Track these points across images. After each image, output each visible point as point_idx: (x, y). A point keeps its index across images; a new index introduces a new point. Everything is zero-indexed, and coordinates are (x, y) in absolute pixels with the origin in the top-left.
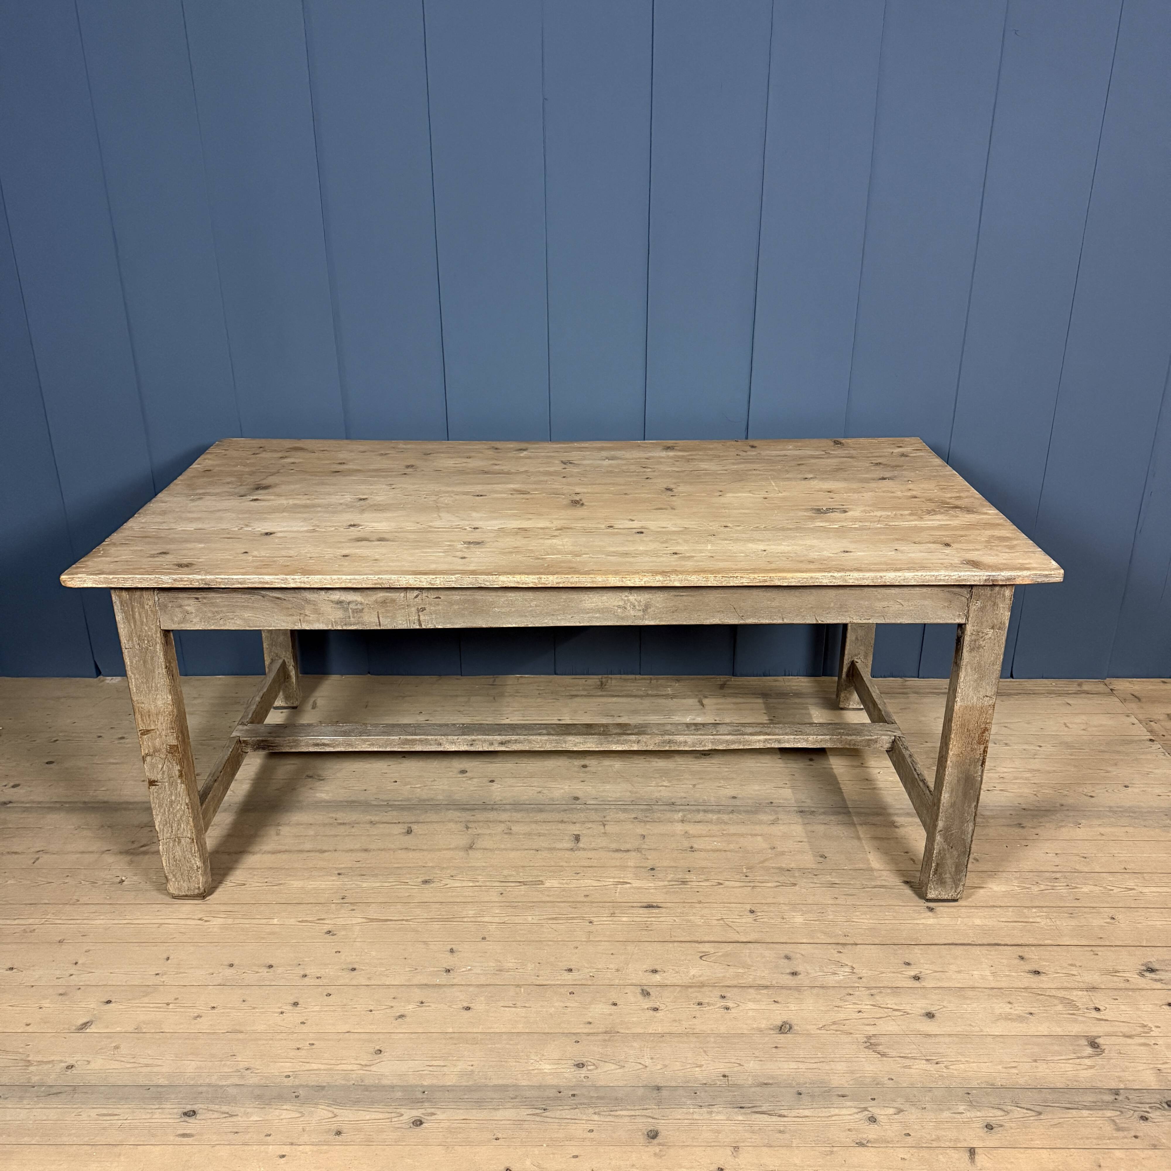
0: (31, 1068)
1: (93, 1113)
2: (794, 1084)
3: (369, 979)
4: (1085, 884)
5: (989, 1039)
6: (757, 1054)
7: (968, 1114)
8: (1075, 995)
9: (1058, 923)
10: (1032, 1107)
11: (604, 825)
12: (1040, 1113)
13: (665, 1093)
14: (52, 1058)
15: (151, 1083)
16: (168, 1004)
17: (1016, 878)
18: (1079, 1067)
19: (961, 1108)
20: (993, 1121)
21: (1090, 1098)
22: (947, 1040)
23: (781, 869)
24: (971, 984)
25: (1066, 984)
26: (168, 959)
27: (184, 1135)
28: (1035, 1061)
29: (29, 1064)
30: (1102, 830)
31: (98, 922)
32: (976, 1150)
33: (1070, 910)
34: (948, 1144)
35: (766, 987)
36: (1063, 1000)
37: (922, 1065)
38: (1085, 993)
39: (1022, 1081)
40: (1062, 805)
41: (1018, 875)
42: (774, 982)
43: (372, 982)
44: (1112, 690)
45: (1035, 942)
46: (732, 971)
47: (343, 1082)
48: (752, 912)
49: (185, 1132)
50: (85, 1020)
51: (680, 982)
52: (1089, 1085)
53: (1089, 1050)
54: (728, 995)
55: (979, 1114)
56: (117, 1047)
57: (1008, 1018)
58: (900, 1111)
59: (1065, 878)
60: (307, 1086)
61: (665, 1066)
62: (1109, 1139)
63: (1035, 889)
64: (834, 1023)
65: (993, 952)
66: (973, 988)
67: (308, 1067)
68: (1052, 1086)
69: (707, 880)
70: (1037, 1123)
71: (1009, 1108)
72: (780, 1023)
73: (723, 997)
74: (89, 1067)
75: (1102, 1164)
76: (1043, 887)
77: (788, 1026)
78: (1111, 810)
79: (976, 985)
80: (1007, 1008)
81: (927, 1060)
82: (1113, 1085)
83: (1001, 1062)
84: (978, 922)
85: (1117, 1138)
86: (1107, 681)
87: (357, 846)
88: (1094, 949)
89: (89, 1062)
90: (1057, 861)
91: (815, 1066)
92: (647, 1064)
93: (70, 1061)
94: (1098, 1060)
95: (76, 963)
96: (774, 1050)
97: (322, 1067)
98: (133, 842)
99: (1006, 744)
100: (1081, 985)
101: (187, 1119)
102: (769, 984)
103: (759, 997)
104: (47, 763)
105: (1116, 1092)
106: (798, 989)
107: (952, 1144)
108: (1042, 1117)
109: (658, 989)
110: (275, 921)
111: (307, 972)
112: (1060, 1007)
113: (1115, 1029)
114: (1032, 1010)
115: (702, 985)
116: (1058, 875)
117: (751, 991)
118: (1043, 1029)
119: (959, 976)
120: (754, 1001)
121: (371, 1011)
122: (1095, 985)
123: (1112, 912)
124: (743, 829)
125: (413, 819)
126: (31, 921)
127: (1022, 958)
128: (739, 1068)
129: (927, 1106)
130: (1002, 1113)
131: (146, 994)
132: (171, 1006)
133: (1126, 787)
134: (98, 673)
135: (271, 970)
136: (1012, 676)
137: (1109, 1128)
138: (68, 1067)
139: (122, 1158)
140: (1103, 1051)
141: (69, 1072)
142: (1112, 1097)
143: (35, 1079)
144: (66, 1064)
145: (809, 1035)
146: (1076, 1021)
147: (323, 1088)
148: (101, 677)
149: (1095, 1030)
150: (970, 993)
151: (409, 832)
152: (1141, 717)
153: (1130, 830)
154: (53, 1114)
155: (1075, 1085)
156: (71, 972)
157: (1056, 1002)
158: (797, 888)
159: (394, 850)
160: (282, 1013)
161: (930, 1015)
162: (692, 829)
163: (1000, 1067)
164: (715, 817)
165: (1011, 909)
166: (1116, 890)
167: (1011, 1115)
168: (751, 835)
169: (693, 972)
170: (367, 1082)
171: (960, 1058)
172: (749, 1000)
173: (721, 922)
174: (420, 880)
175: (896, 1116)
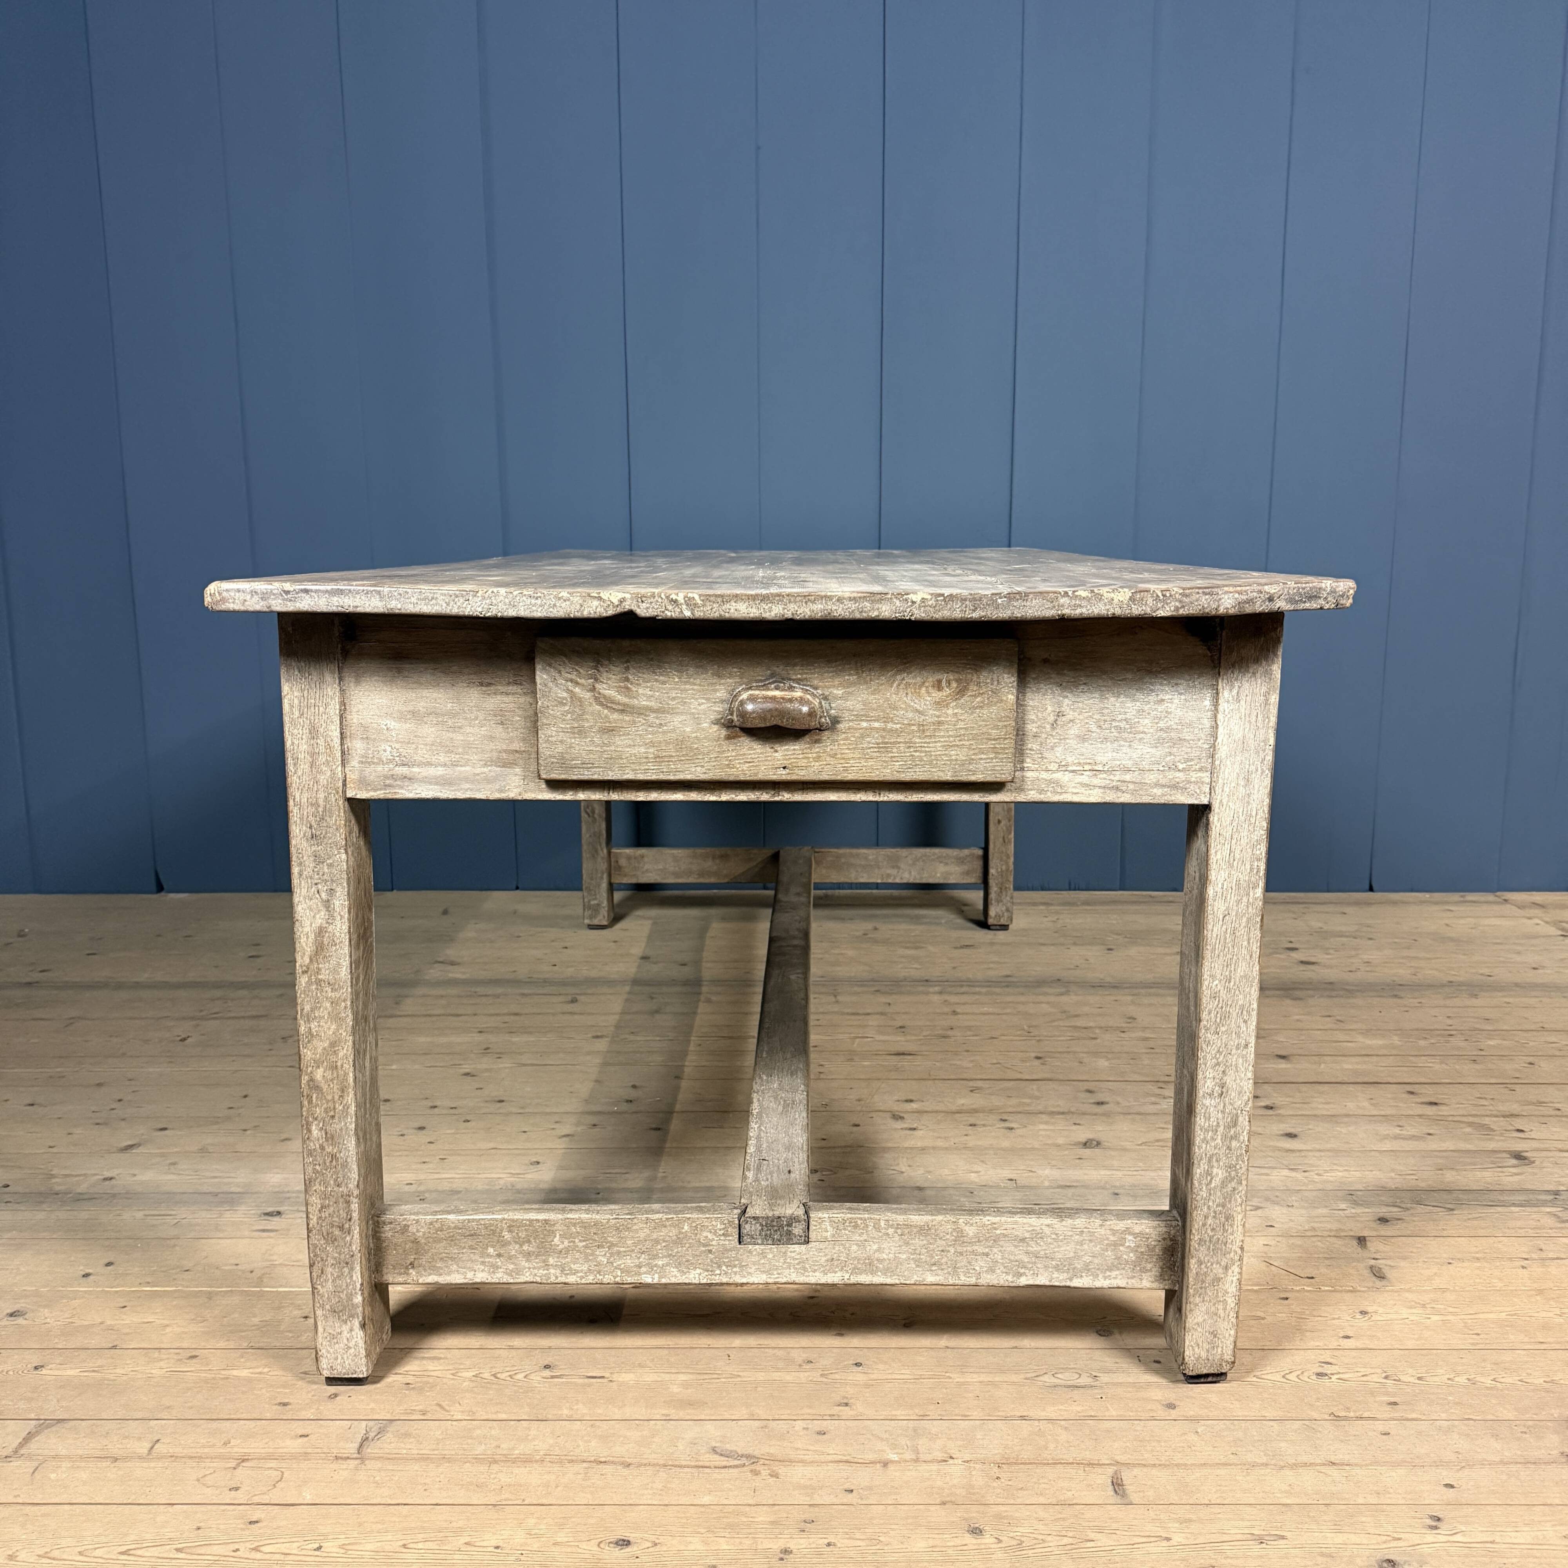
0: (54, 1181)
1: (140, 1215)
2: (1108, 1186)
3: (522, 1108)
4: (1490, 1039)
5: (1373, 1153)
6: (1054, 1163)
7: (1353, 1211)
8: (1487, 1121)
9: (1457, 1067)
10: (1440, 1205)
11: (835, 996)
12: (1452, 1210)
13: (929, 1192)
14: (83, 1172)
15: (219, 1191)
16: (245, 1130)
17: (1396, 1035)
18: (1501, 1174)
19: (1343, 1206)
20: (1387, 1216)
21: (1521, 1198)
22: (1317, 1154)
23: (1075, 1027)
24: (1344, 1112)
25: (1474, 1112)
26: (245, 1096)
27: (264, 1231)
28: (1441, 1170)
29: (53, 1176)
30: (1507, 1000)
31: (151, 1070)
32: (1367, 1239)
33: (1475, 1058)
34: (1326, 1234)
35: (1063, 1113)
36: (1470, 1124)
37: (1286, 1172)
38: (1502, 1119)
39: (1423, 1185)
40: (1451, 982)
41: (1399, 1032)
42: (1072, 1110)
43: (527, 1111)
44: (1505, 900)
45: (1429, 1081)
46: (1014, 1101)
47: (487, 1187)
48: (1038, 1058)
49: (266, 1228)
50: (130, 1143)
51: (944, 1109)
52: (1518, 1188)
53: (1514, 1162)
54: (1010, 1118)
55: (1367, 1210)
56: (174, 1164)
57: (1396, 1137)
58: (1258, 1208)
59: (1462, 1034)
60: (436, 1191)
61: (929, 1172)
62: (1551, 1229)
63: (1422, 1043)
64: (1158, 1141)
65: (1372, 1090)
66: (1347, 1116)
67: (436, 1176)
68: (1467, 1188)
69: (976, 1035)
70: (1448, 1217)
71: (1409, 1205)
72: (1084, 1140)
73: (1006, 1120)
74: (135, 1178)
75: (1544, 1248)
76: (1433, 1041)
77: (1095, 1143)
78: (1517, 985)
79: (1351, 1113)
80: (1397, 1131)
81: (1292, 1169)
82: (1552, 1187)
83: (1393, 1170)
84: (1346, 1066)
85: (1562, 1228)
86: (1498, 893)
87: (506, 1011)
88: (1509, 1086)
89: (135, 1175)
90: (1449, 1022)
91: (1135, 1173)
92: (903, 1170)
93: (108, 1174)
94: (1528, 1169)
95: (120, 1100)
96: (1078, 1161)
97: (457, 1176)
98: (201, 1011)
99: (1370, 939)
100: (1495, 1113)
101: (270, 1218)
102: (1066, 1111)
103: (1053, 1120)
104: (88, 954)
105: (1557, 1193)
106: (1107, 1115)
107: (1333, 1234)
108: (1455, 1212)
109: (916, 1114)
110: (394, 1067)
111: (438, 1103)
112: (1468, 1130)
113: (1547, 1146)
114: (1431, 1132)
115: (976, 1111)
116: (1452, 1033)
117: (1043, 1116)
118: (1449, 1145)
119: (1326, 1106)
120: (1046, 1123)
121: (525, 1132)
122: (1515, 1112)
123: (1531, 1059)
124: (1022, 999)
125: (578, 992)
126: (59, 1070)
127: (1412, 1093)
128: (1031, 1174)
129: (1295, 1204)
130: (1400, 1210)
131: (217, 1123)
132: (248, 1132)
133: (1534, 969)
134: (160, 888)
135: (388, 1104)
136: (1371, 889)
137: (1550, 1222)
138: (105, 1179)
139: (177, 1248)
140: (1533, 1162)
141: (107, 1182)
142: (1552, 1197)
143: (57, 1188)
144: (102, 1177)
145: (1125, 1150)
146: (1490, 1140)
147: (459, 1192)
148: (163, 894)
149: (1519, 1146)
150: (1346, 1119)
151: (574, 1001)
152: (1548, 919)
153: (1544, 1000)
154: (84, 1215)
155: (1497, 1187)
156: (113, 1107)
157: (1462, 1125)
158: (1098, 1041)
159: (554, 1014)
160: (402, 1135)
161: (1292, 1136)
162: (953, 999)
163: (1393, 1174)
164: (984, 990)
165: (1391, 1058)
166: (1531, 1044)
167: (1412, 1211)
168: (1034, 1003)
169: (962, 1101)
170: (519, 1186)
171: (1335, 1167)
172: (1041, 1123)
173: (998, 1066)
174: (590, 1035)
175: (1253, 1212)
